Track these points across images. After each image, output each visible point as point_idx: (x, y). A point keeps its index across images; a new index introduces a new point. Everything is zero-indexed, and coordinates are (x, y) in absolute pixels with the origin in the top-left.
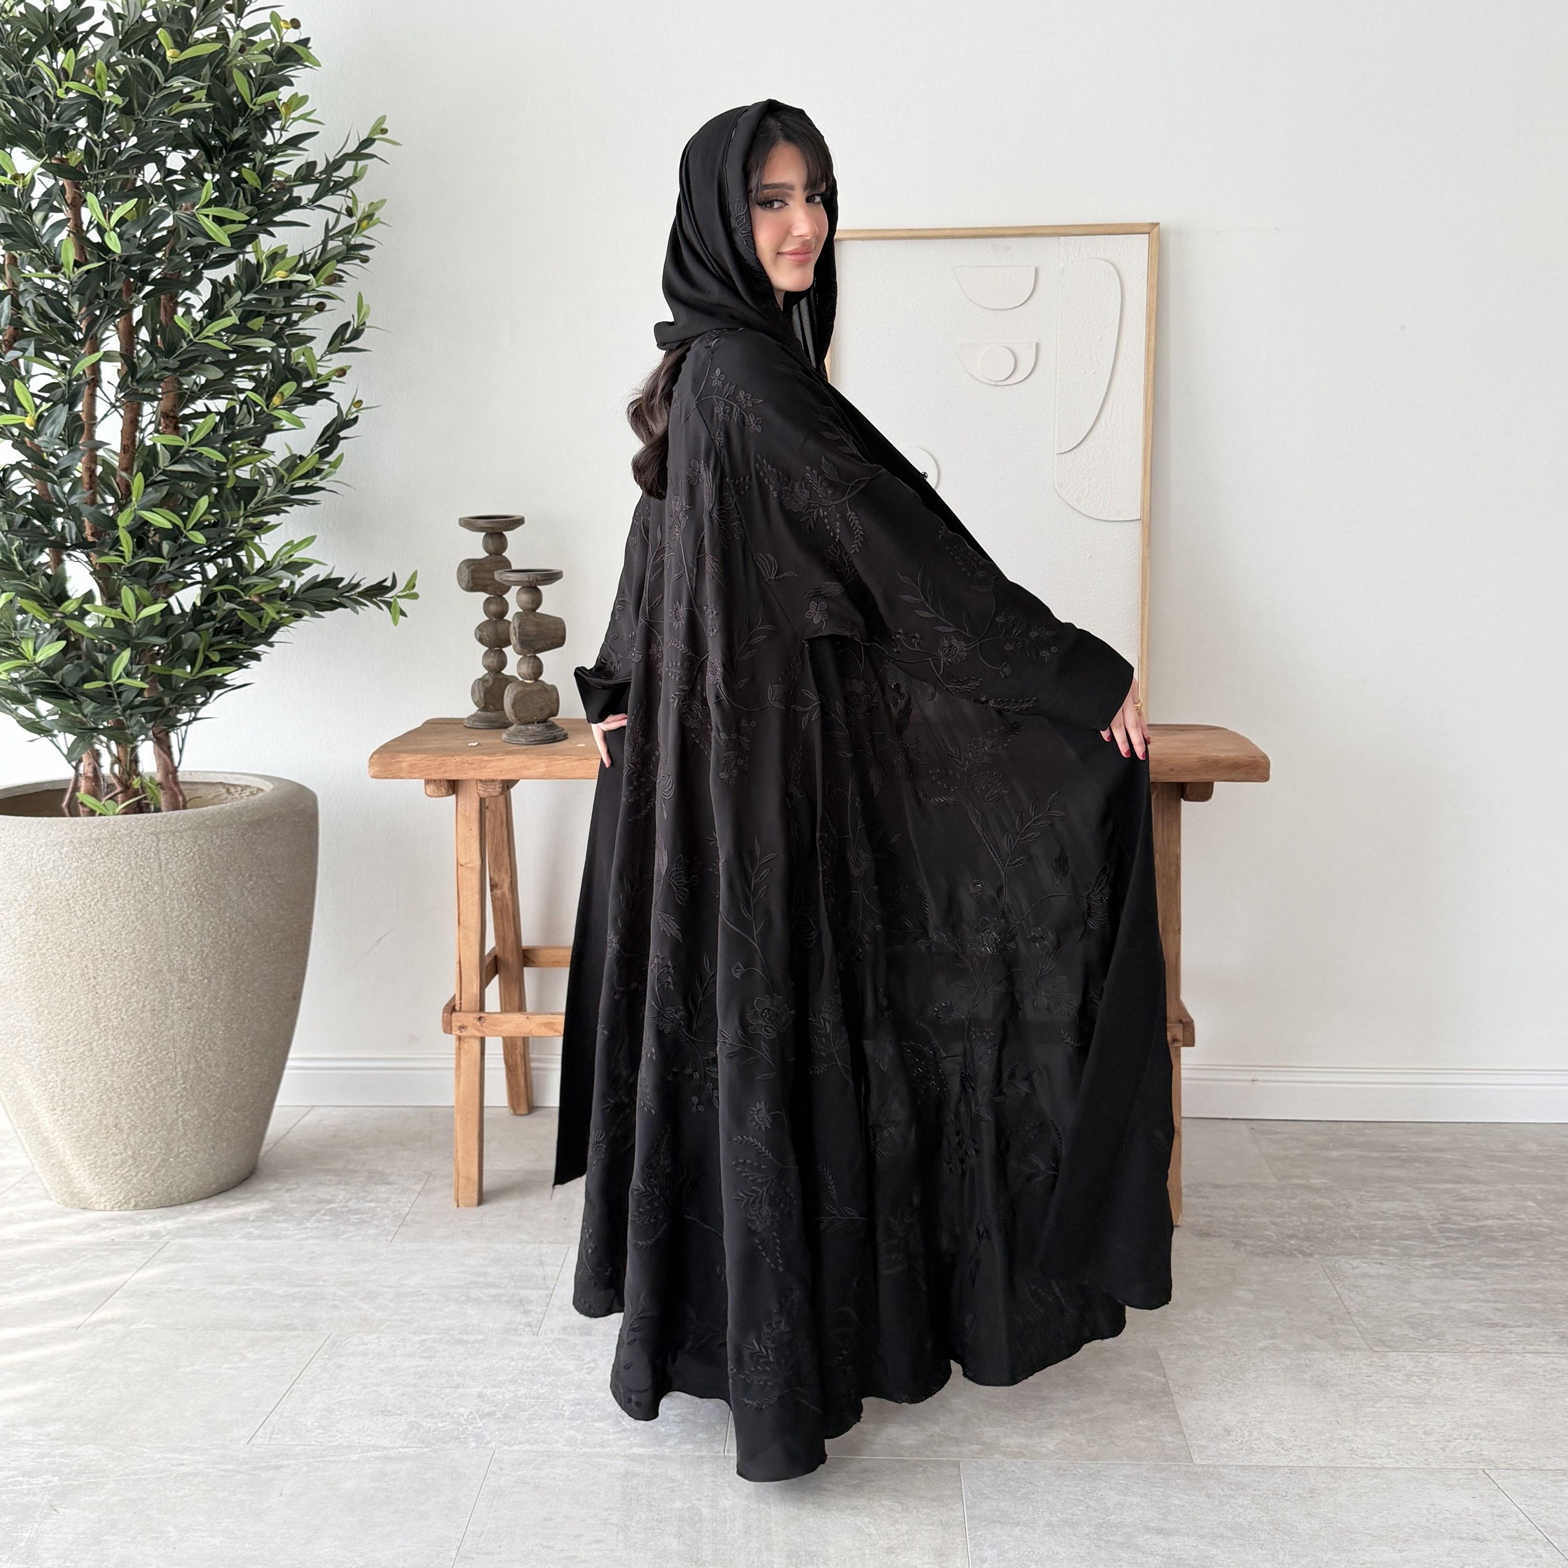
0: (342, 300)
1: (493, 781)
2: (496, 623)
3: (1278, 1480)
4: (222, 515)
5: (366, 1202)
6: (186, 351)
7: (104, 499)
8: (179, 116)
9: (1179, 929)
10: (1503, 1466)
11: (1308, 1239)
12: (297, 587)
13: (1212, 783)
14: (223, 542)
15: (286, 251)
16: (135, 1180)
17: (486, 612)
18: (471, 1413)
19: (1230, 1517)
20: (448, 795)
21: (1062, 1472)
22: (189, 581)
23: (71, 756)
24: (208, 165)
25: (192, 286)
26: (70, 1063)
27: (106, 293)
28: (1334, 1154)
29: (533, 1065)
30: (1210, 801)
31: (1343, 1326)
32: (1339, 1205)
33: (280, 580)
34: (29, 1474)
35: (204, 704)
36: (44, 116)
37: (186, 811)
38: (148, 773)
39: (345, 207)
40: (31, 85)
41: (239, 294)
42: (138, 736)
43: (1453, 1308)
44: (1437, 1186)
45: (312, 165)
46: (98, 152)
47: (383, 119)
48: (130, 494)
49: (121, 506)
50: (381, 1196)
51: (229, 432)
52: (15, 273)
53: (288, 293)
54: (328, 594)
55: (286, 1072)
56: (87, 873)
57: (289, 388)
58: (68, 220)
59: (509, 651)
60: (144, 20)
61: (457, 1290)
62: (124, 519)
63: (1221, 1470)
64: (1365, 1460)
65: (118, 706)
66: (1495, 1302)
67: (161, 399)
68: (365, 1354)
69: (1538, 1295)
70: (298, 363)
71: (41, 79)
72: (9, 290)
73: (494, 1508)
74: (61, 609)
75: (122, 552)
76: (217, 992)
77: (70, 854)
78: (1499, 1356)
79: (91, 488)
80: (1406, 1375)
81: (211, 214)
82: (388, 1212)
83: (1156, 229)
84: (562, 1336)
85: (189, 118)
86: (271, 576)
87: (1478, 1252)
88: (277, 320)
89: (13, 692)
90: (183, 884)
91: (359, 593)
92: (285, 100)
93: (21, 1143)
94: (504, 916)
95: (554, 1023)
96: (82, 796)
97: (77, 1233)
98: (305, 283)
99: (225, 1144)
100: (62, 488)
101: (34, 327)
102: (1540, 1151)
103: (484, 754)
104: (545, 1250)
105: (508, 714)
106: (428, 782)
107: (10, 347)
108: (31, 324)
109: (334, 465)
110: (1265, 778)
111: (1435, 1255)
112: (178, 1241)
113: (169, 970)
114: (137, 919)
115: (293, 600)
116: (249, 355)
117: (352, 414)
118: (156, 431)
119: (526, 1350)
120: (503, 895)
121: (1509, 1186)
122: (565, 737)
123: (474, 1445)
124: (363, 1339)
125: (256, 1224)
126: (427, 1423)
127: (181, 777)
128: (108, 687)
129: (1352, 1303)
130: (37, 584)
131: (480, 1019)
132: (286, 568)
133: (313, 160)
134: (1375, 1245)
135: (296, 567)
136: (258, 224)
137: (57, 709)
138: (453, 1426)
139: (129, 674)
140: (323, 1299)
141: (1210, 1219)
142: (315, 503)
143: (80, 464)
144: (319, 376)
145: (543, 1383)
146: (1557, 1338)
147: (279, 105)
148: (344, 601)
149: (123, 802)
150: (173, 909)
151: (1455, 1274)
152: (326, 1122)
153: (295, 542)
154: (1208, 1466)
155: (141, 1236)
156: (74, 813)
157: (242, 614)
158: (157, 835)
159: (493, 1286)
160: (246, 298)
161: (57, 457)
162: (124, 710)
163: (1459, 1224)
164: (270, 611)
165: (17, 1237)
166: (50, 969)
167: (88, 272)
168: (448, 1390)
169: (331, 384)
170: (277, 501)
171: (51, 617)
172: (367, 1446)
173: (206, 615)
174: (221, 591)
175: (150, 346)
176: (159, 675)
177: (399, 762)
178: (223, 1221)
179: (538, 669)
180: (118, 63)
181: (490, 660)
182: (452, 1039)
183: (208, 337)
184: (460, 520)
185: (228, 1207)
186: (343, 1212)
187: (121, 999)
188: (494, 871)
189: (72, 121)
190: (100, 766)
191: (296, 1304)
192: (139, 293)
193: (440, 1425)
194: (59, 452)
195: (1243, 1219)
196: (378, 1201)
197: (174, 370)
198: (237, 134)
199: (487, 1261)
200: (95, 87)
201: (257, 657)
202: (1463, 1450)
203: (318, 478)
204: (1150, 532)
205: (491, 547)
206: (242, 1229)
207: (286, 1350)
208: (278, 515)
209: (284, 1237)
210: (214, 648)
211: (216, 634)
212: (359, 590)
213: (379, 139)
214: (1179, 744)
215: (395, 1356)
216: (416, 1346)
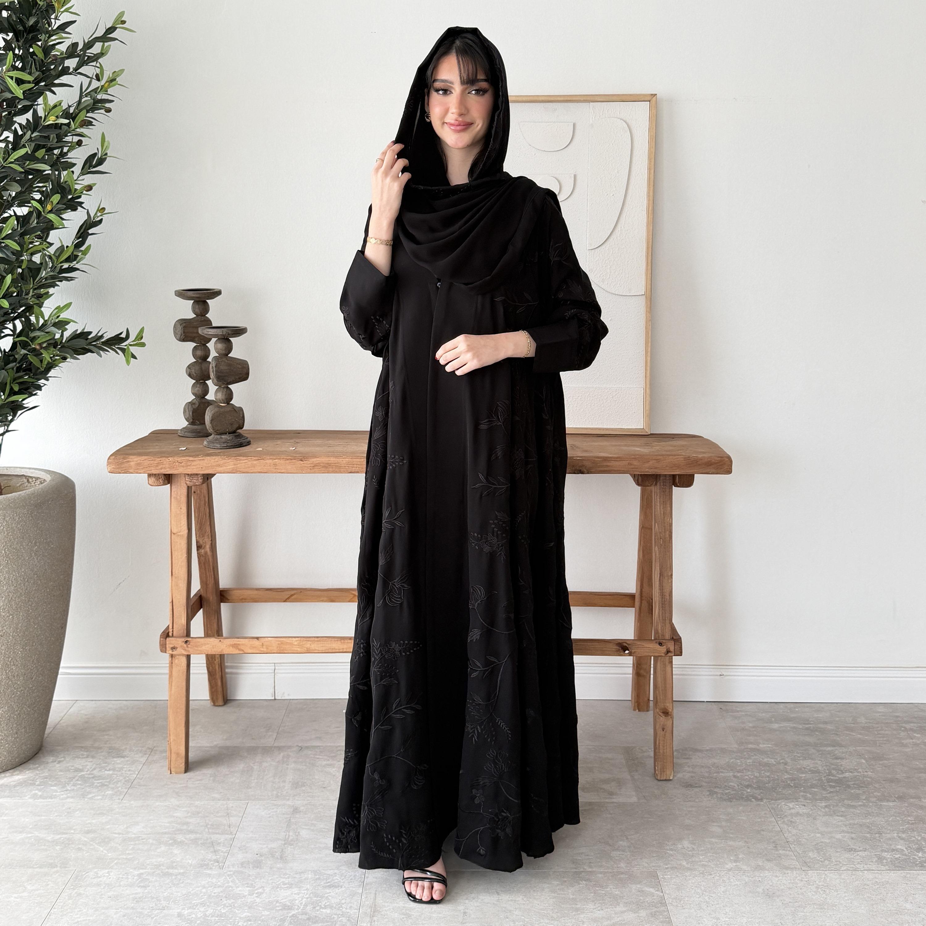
0: (90, 138)
1: (197, 474)
2: (201, 363)
4: (20, 288)
5: (106, 770)
9: (672, 575)
11: (759, 788)
12: (65, 338)
13: (694, 475)
14: (21, 307)
17: (194, 356)
20: (164, 484)
22: (2, 334)
24: (17, 44)
28: (776, 726)
29: (227, 670)
30: (692, 487)
31: (784, 852)
32: (780, 763)
33: (53, 334)
35: (12, 420)
39: (95, 74)
41: (29, 132)
45: (75, 45)
47: (122, 14)
50: (117, 766)
51: (23, 229)
53: (59, 132)
54: (81, 343)
55: (59, 676)
57: (57, 199)
59: (209, 383)
61: (167, 836)
68: (98, 885)
70: (65, 182)
76: (17, 625)
81: (14, 76)
82: (121, 778)
83: (654, 98)
84: (240, 869)
86: (47, 331)
88: (55, 152)
91: (102, 342)
94: (207, 568)
95: (239, 644)
98: (68, 125)
99: (23, 730)
103: (190, 456)
104: (231, 805)
105: (208, 428)
106: (150, 475)
109: (85, 253)
110: (729, 472)
115: (62, 347)
116: (40, 176)
117: (98, 217)
119: (214, 880)
120: (206, 553)
122: (249, 443)
124: (97, 874)
125: (39, 787)
129: (790, 835)
131: (186, 642)
132: (55, 325)
133: (76, 41)
134: (801, 792)
135: (61, 324)
136: (44, 85)
140: (73, 843)
141: (693, 775)
142: (74, 280)
144: (76, 190)
145: (225, 905)
148: (92, 348)
152: (82, 712)
153: (61, 306)
157: (31, 358)
159: (191, 832)
160: (33, 135)
164: (46, 356)
169: (83, 196)
170: (53, 277)
173: (11, 358)
174: (19, 341)
177: (128, 462)
179: (230, 396)
181: (197, 389)
182: (167, 656)
183: (12, 163)
184: (175, 291)
186: (89, 778)
188: (199, 536)
191: (58, 848)
195: (715, 774)
196: (114, 770)
198: (32, 21)
199: (189, 814)
201: (39, 388)
203: (75, 262)
204: (651, 303)
205: (197, 311)
206: (31, 791)
207: (49, 883)
208: (54, 287)
209: (55, 797)
210: (15, 382)
211: (17, 372)
212: (103, 340)
213: (120, 28)
214: (671, 448)
215: (120, 886)
216: (135, 878)
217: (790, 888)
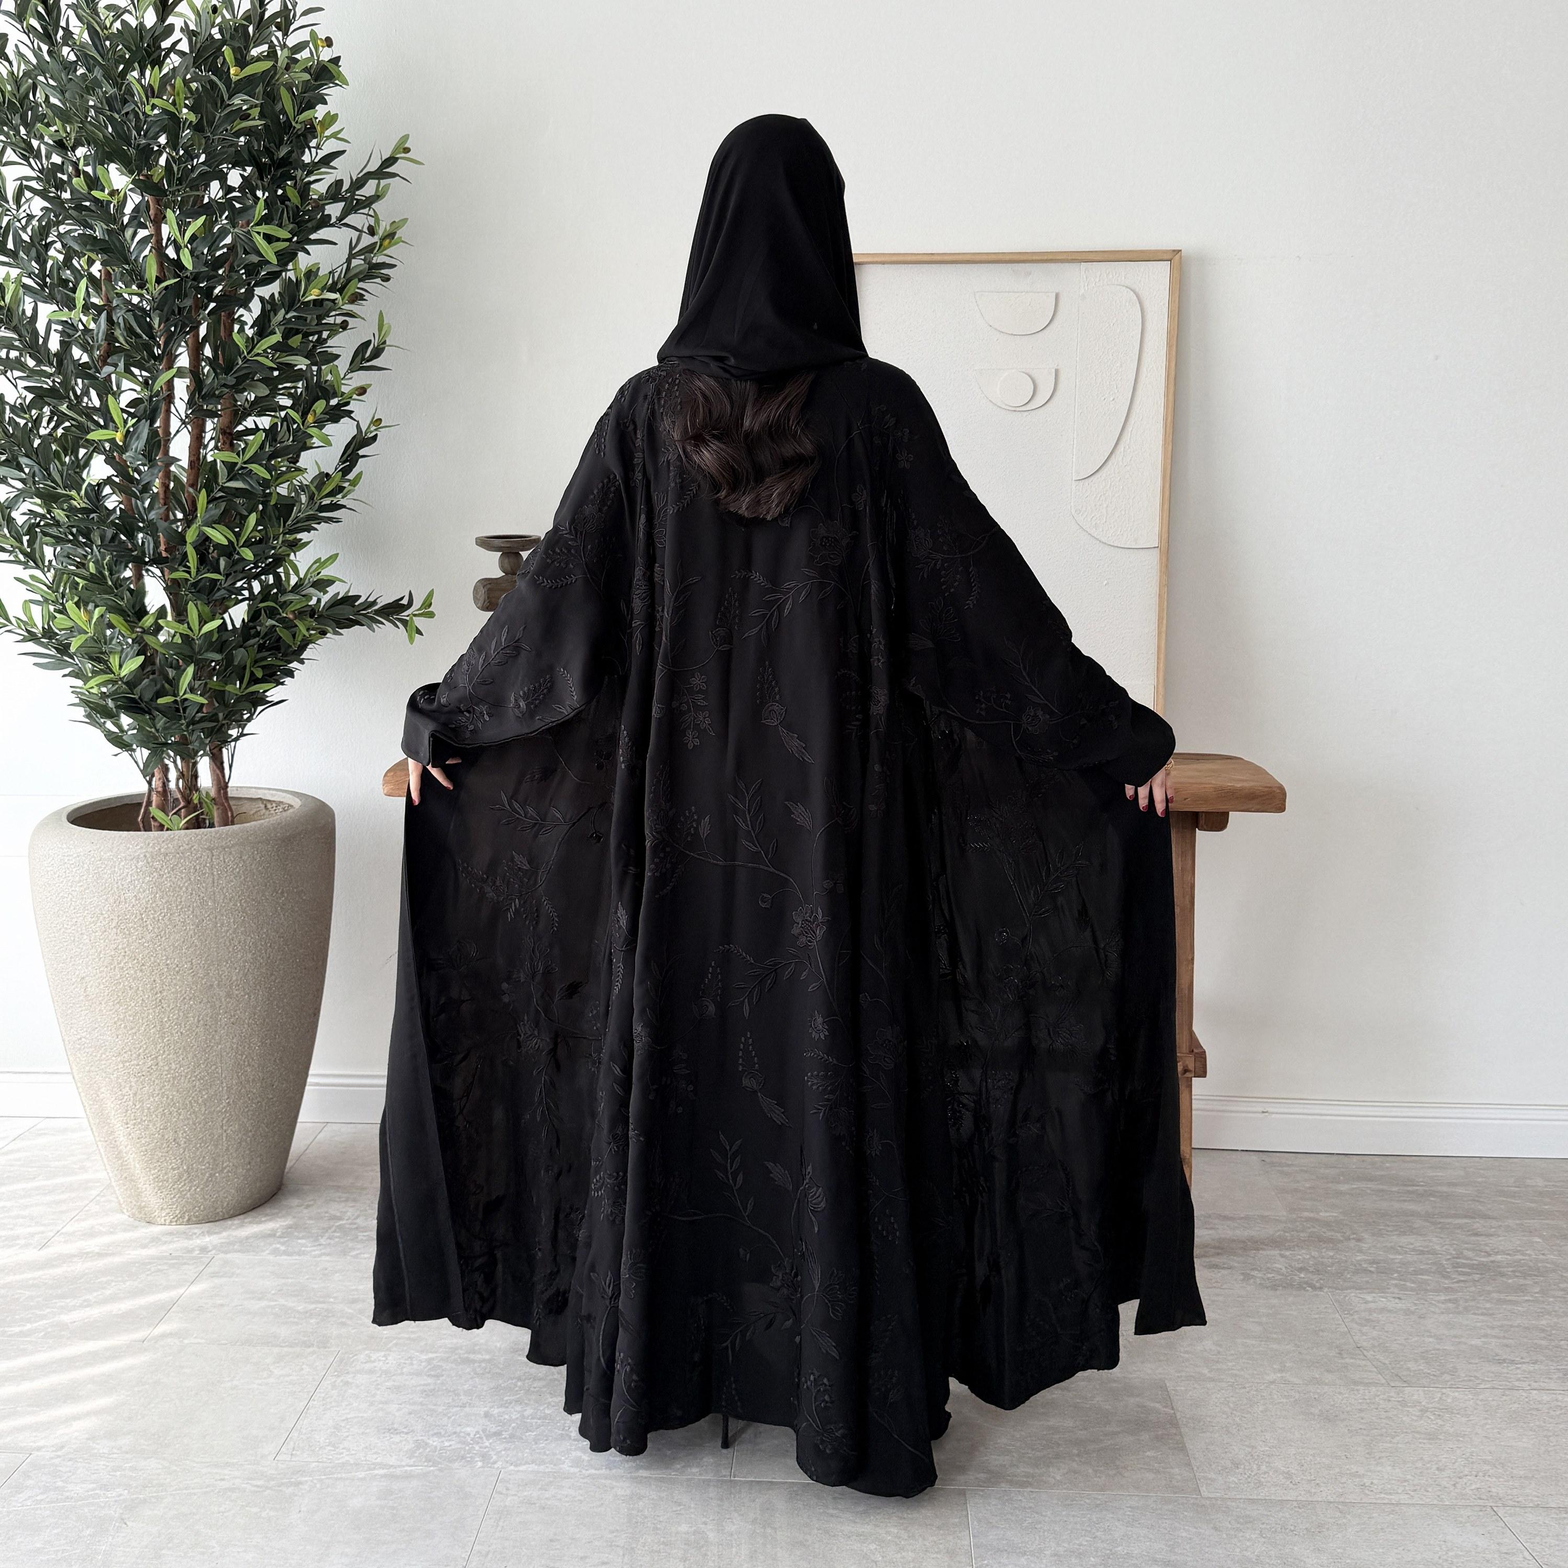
0: (363, 319)
3: (1287, 1515)
4: (266, 532)
6: (240, 369)
7: (175, 515)
8: (238, 134)
9: (1193, 959)
10: (1511, 1503)
11: (1317, 1272)
12: (322, 604)
13: (1228, 813)
14: (267, 558)
15: (319, 269)
16: (188, 1195)
18: (477, 1432)
19: (1238, 1550)
21: (1068, 1502)
22: (240, 598)
23: (147, 772)
24: (259, 183)
25: (245, 303)
26: (140, 1077)
27: (179, 309)
28: (1344, 1188)
30: (1226, 830)
31: (1353, 1361)
32: (1350, 1239)
33: (308, 597)
34: (105, 1487)
35: (249, 720)
36: (134, 132)
37: (234, 827)
38: (204, 788)
39: (367, 225)
40: (125, 102)
41: (283, 311)
42: (198, 752)
43: (1465, 1344)
44: (1449, 1220)
45: (339, 183)
46: (175, 169)
47: (406, 138)
48: (196, 509)
49: (189, 521)
51: (272, 449)
52: (109, 288)
53: (320, 311)
54: (345, 611)
55: (307, 1088)
56: (157, 887)
57: (320, 406)
58: (151, 236)
60: (213, 38)
62: (191, 536)
63: (1229, 1503)
64: (1383, 1495)
65: (183, 721)
66: (1504, 1337)
67: (221, 416)
68: (371, 1372)
69: (1543, 1331)
70: (326, 381)
71: (133, 95)
72: (104, 305)
73: (499, 1528)
74: (140, 624)
75: (189, 568)
76: (255, 1008)
77: (144, 868)
78: (1507, 1392)
79: (165, 504)
80: (1421, 1410)
81: (262, 231)
83: (1177, 257)
85: (245, 135)
86: (303, 593)
87: (1488, 1288)
88: (311, 338)
89: (102, 705)
90: (230, 900)
91: (376, 611)
92: (320, 118)
93: (101, 1156)
96: (154, 811)
97: (144, 1246)
98: (333, 301)
99: (259, 1159)
100: (143, 503)
101: (124, 343)
102: (1546, 1186)
107: (105, 363)
108: (121, 339)
109: (354, 483)
110: (1281, 808)
111: (1448, 1290)
112: (222, 1255)
113: (218, 985)
114: (195, 934)
115: (320, 616)
116: (289, 373)
117: (371, 432)
118: (216, 447)
119: (533, 1371)
121: (1518, 1222)
123: (480, 1464)
124: (370, 1357)
125: (282, 1240)
126: (434, 1442)
127: (231, 793)
128: (176, 701)
129: (1365, 1338)
130: (123, 599)
132: (314, 585)
133: (340, 178)
134: (1394, 1279)
135: (322, 584)
136: (297, 242)
137: (136, 723)
138: (459, 1446)
139: (192, 690)
140: (333, 1316)
142: (338, 521)
143: (157, 480)
144: (343, 393)
145: (549, 1403)
146: (1561, 1375)
147: (316, 123)
148: (360, 618)
149: (185, 817)
150: (222, 925)
151: (1466, 1309)
152: (336, 1139)
153: (323, 560)
154: (1216, 1499)
155: (192, 1251)
156: (147, 828)
157: (280, 631)
158: (210, 849)
160: (288, 316)
161: (140, 473)
162: (188, 726)
163: (1471, 1260)
164: (302, 628)
165: (97, 1250)
166: (126, 983)
167: (166, 288)
168: (455, 1409)
169: (352, 402)
170: (309, 518)
171: (133, 632)
172: (373, 1464)
173: (253, 631)
174: (264, 608)
175: (212, 362)
176: (215, 690)
178: (256, 1236)
180: (191, 80)
183: (258, 355)
184: (477, 539)
185: (260, 1222)
186: (351, 1229)
187: (181, 1014)
189: (156, 137)
190: (169, 781)
191: (312, 1321)
192: (205, 310)
193: (447, 1444)
194: (141, 467)
197: (232, 387)
198: (283, 152)
200: (174, 103)
201: (290, 674)
202: (1473, 1487)
203: (340, 496)
204: (1168, 559)
205: (507, 566)
206: (271, 1244)
207: (304, 1367)
208: (309, 532)
209: (304, 1253)
210: (258, 664)
211: (259, 651)
212: (376, 608)
213: (402, 158)
214: (1197, 774)
215: (402, 1374)
216: (423, 1364)
217: (1361, 1410)
